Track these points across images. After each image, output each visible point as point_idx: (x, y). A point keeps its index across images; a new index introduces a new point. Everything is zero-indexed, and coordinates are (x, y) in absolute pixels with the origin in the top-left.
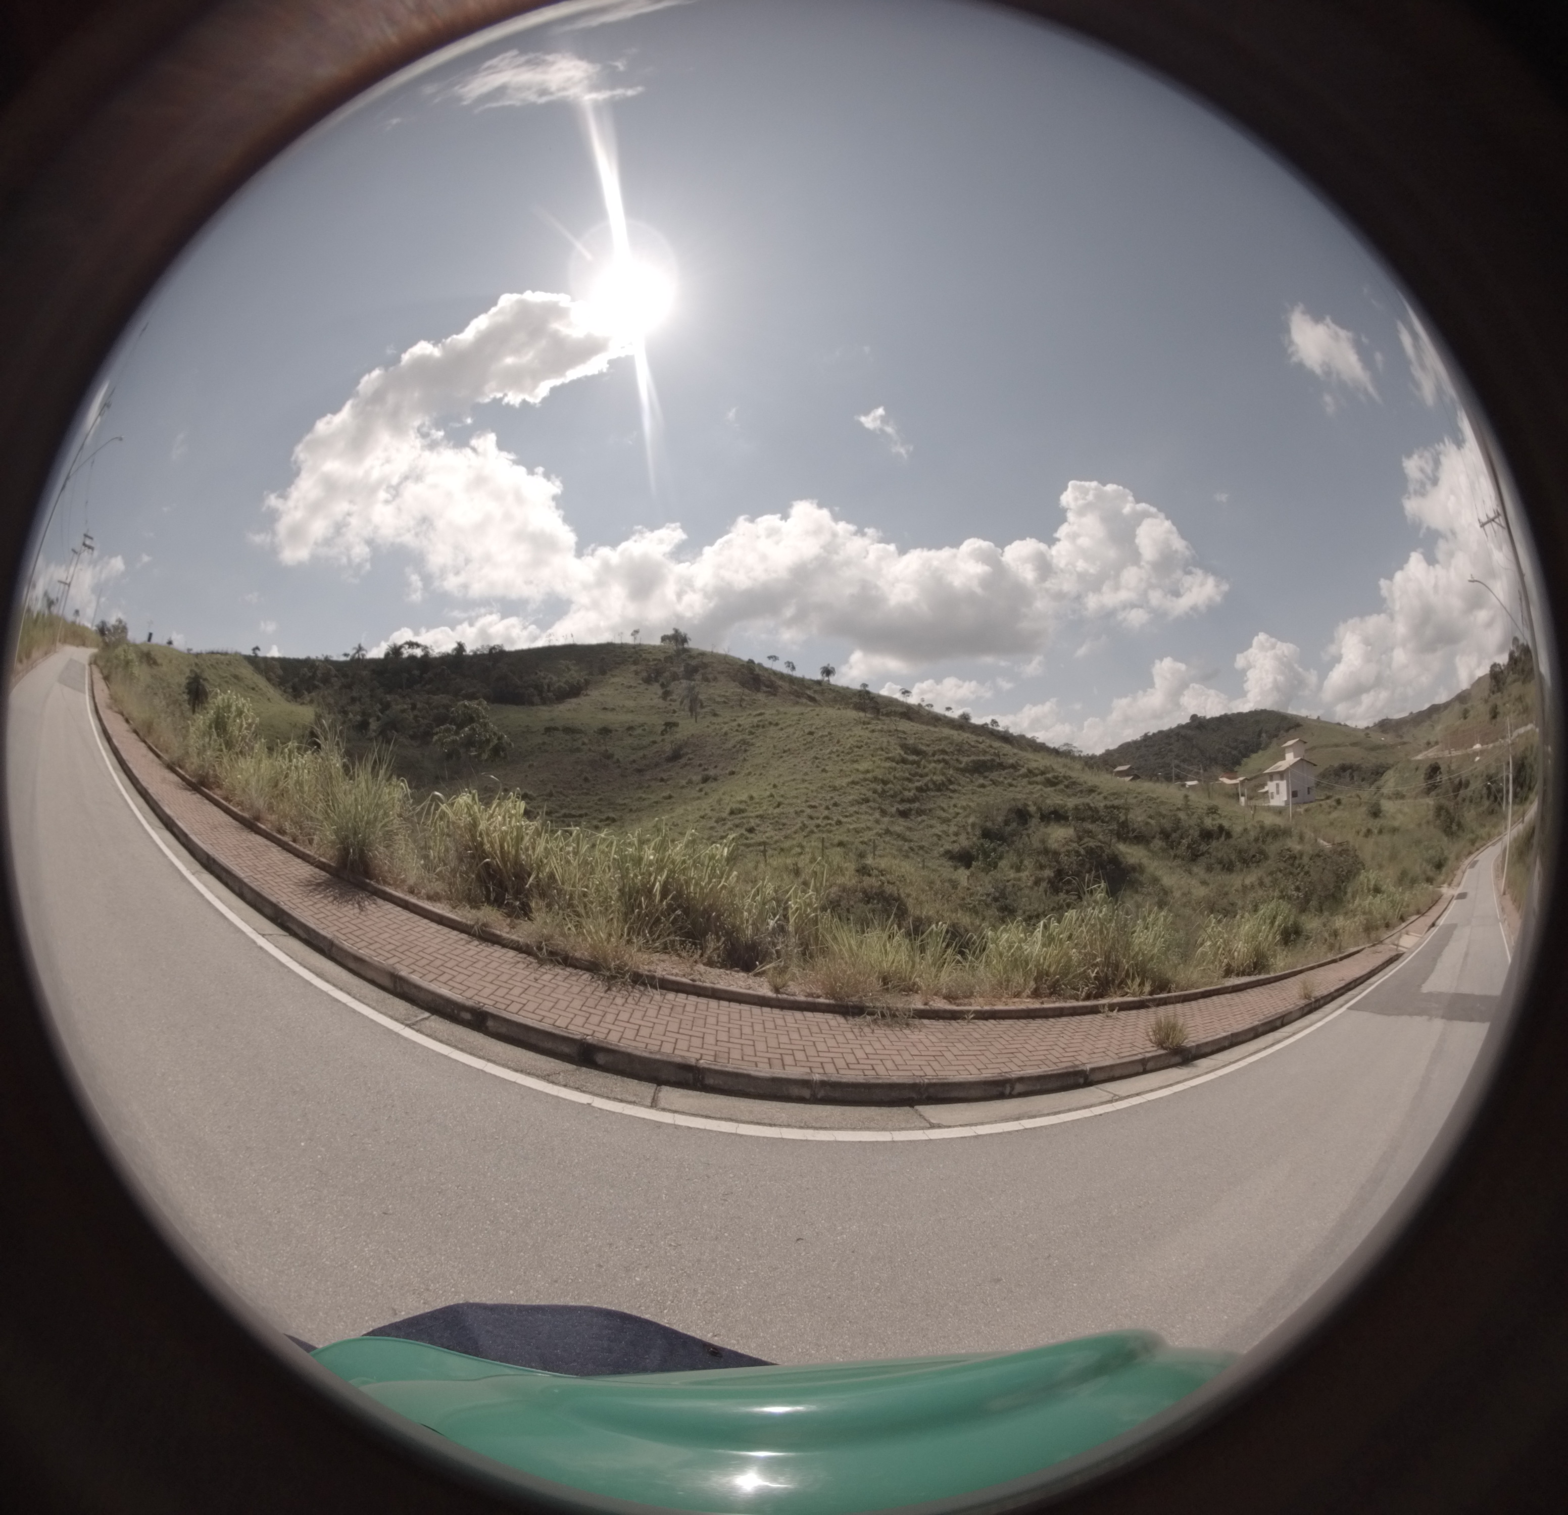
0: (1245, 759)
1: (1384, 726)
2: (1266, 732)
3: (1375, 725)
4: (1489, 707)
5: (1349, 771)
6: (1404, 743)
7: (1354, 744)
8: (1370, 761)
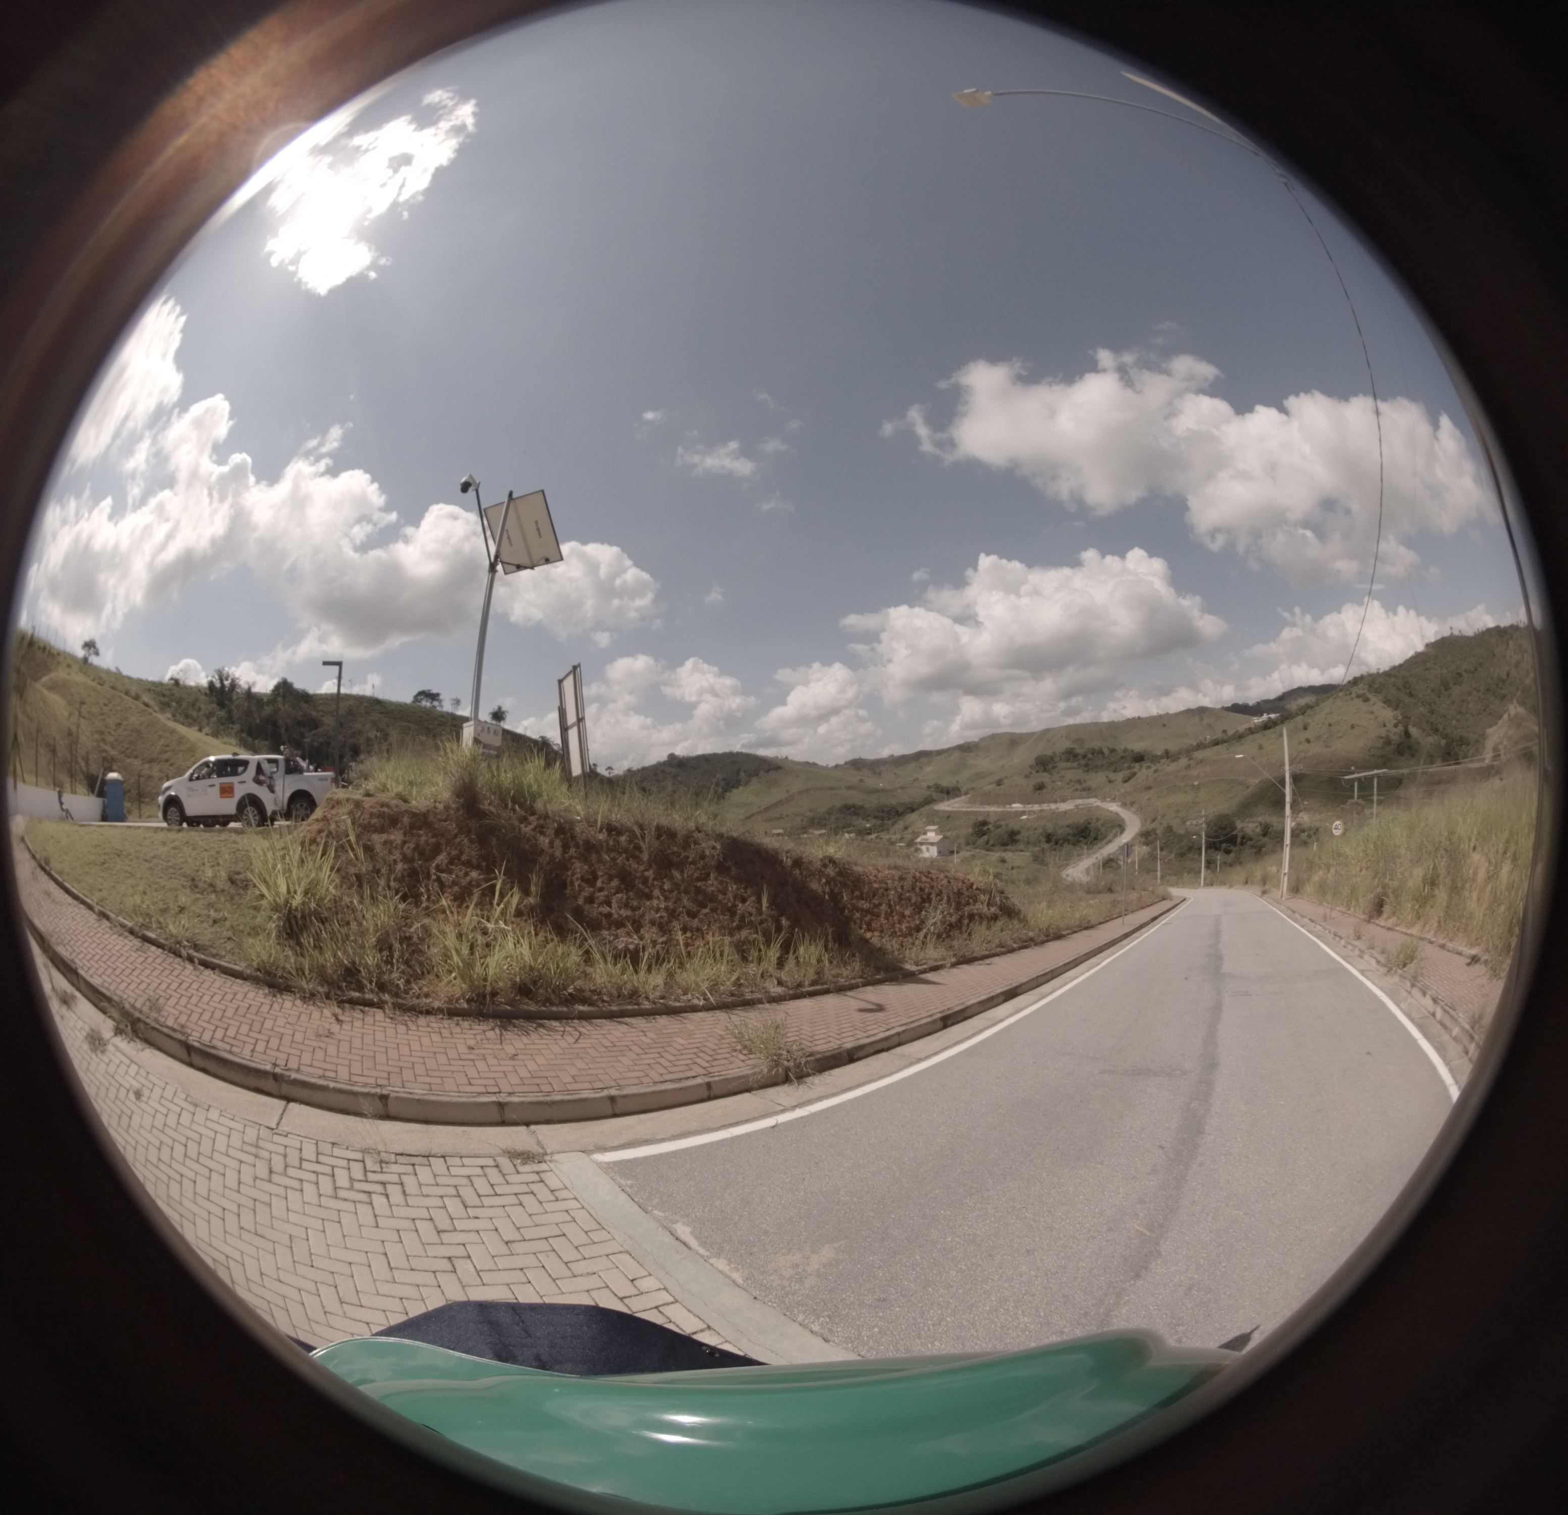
0: (727, 794)
1: (857, 764)
2: (745, 772)
3: (846, 763)
4: (1033, 782)
5: (853, 809)
6: (903, 788)
7: (850, 788)
8: (872, 802)
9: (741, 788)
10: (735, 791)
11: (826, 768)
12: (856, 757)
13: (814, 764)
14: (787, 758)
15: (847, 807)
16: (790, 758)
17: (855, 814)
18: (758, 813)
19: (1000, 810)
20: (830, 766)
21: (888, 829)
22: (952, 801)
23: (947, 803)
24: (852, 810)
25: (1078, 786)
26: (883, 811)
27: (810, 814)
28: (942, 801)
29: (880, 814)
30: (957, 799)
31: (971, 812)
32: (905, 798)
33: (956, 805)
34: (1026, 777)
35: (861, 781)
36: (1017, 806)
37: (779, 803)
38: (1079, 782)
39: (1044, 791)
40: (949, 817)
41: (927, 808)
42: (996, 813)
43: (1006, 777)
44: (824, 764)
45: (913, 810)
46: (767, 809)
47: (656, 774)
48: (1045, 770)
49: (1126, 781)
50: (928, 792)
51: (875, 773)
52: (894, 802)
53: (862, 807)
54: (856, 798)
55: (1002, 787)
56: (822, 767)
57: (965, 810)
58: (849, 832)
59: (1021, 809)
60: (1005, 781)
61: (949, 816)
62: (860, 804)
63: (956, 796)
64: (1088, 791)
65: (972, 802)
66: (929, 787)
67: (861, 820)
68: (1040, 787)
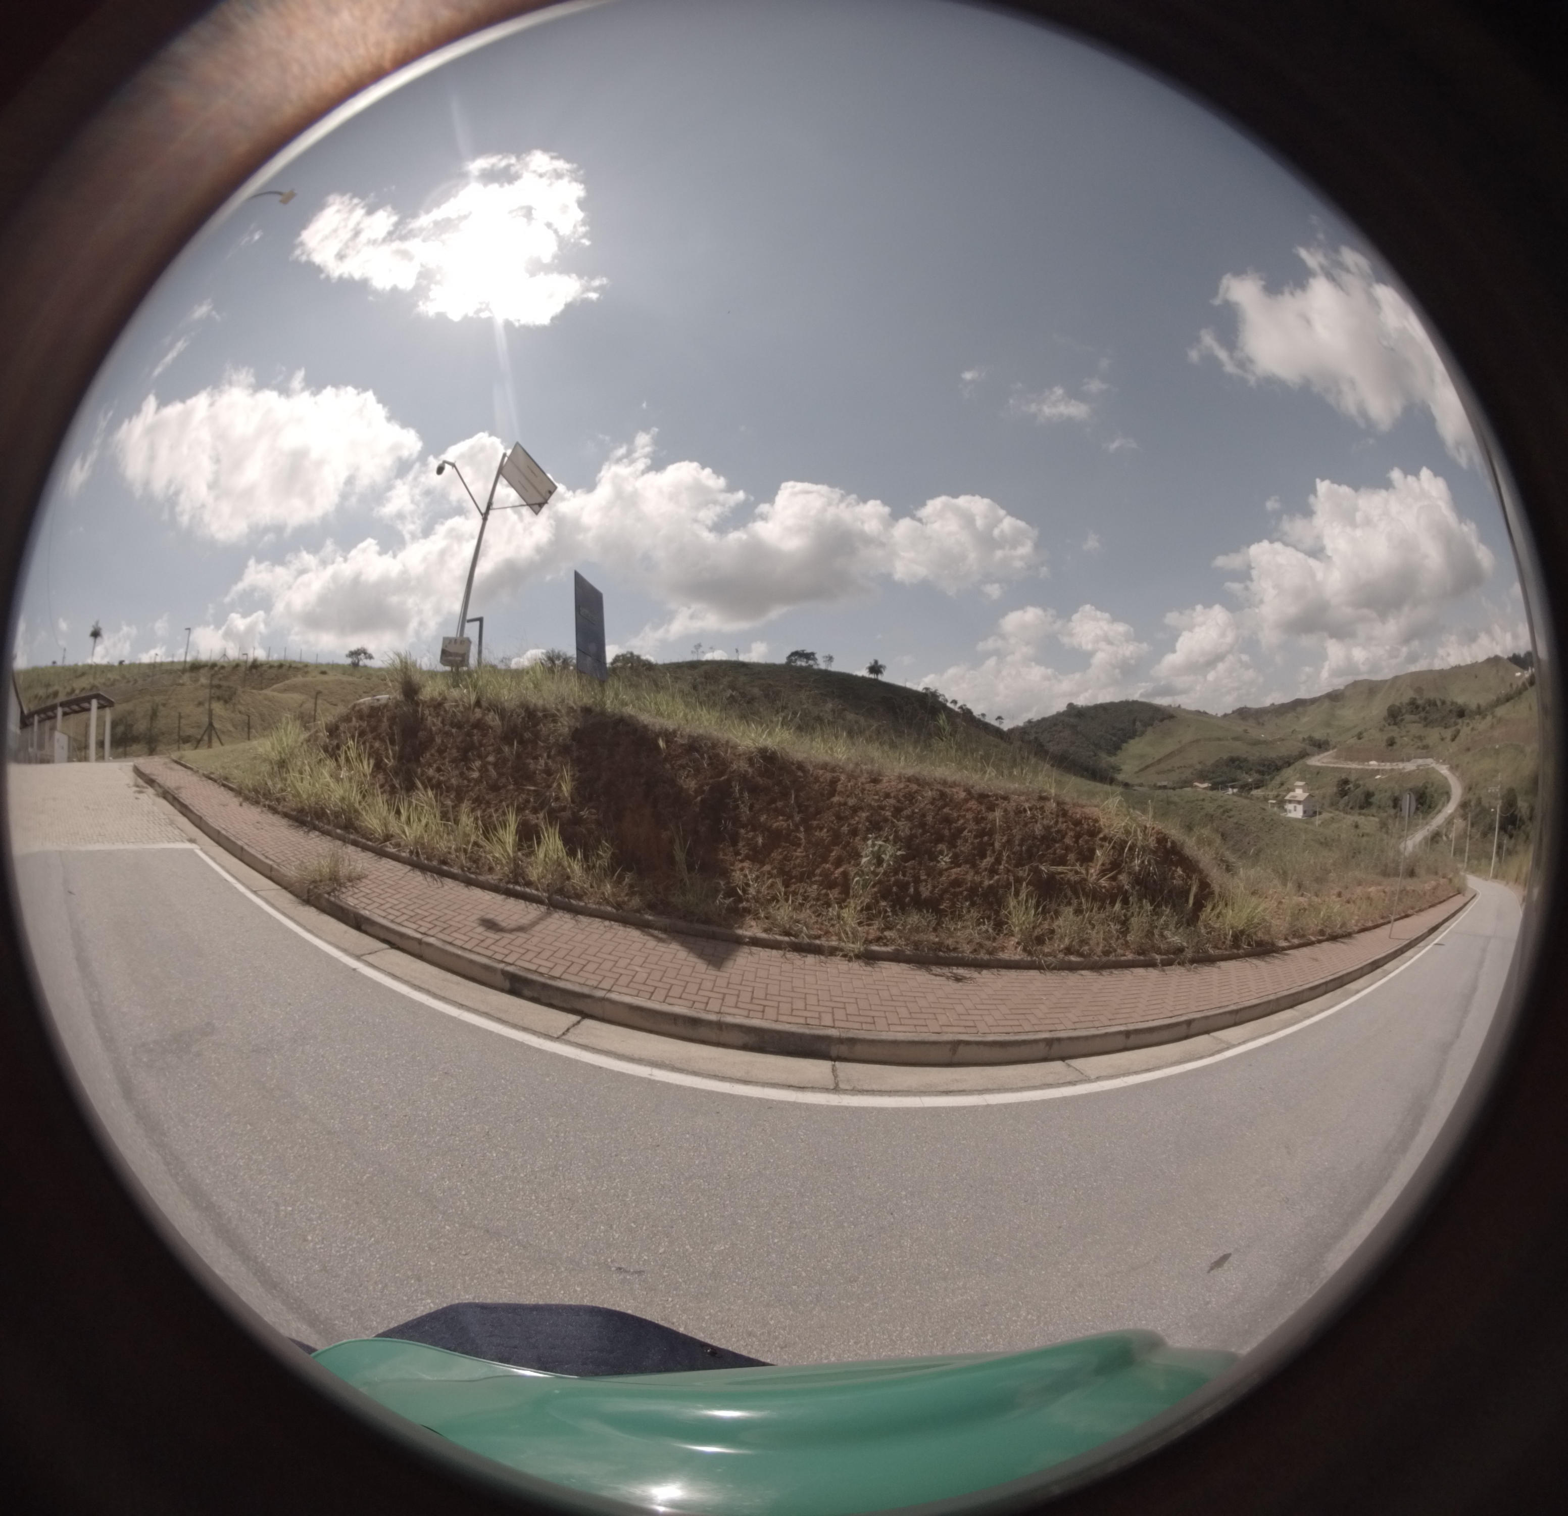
0: (1124, 745)
1: (1242, 713)
2: (1141, 721)
3: (1233, 712)
4: (1385, 738)
5: (1237, 762)
6: (1282, 740)
7: (1235, 739)
8: (1254, 754)
9: (1137, 739)
10: (1132, 742)
11: (1215, 717)
12: (1242, 706)
13: (1205, 713)
14: (1179, 706)
15: (1232, 760)
16: (1183, 707)
17: (1240, 768)
18: (1152, 765)
19: (1360, 767)
20: (1219, 715)
21: (1267, 785)
22: (1322, 755)
23: (1317, 757)
24: (1235, 763)
25: (1419, 744)
26: (1264, 765)
27: (1199, 767)
28: (1313, 755)
29: (1262, 768)
30: (1326, 754)
31: (1337, 768)
32: (1283, 750)
33: (1325, 760)
34: (1381, 730)
35: (1246, 731)
36: (1373, 763)
37: (1171, 755)
38: (1420, 738)
39: (1395, 747)
40: (1318, 773)
41: (1301, 762)
42: (1356, 770)
43: (1366, 730)
44: (1214, 714)
45: (1289, 764)
46: (1159, 761)
47: (1055, 725)
48: (1395, 724)
49: (1453, 740)
50: (1303, 745)
51: (1259, 723)
52: (1272, 754)
53: (1246, 760)
54: (1241, 750)
55: (1362, 741)
56: (1212, 717)
57: (1332, 765)
58: (1233, 787)
59: (1376, 768)
60: (1365, 734)
61: (1319, 771)
62: (1244, 756)
63: (1327, 750)
64: (1426, 750)
65: (1338, 757)
66: (1304, 739)
67: (1244, 775)
68: (1391, 743)
